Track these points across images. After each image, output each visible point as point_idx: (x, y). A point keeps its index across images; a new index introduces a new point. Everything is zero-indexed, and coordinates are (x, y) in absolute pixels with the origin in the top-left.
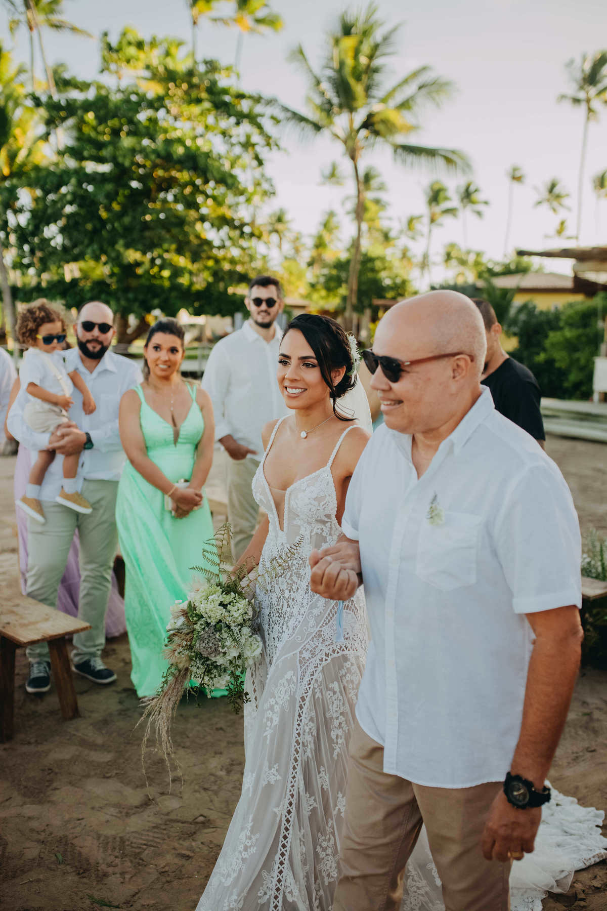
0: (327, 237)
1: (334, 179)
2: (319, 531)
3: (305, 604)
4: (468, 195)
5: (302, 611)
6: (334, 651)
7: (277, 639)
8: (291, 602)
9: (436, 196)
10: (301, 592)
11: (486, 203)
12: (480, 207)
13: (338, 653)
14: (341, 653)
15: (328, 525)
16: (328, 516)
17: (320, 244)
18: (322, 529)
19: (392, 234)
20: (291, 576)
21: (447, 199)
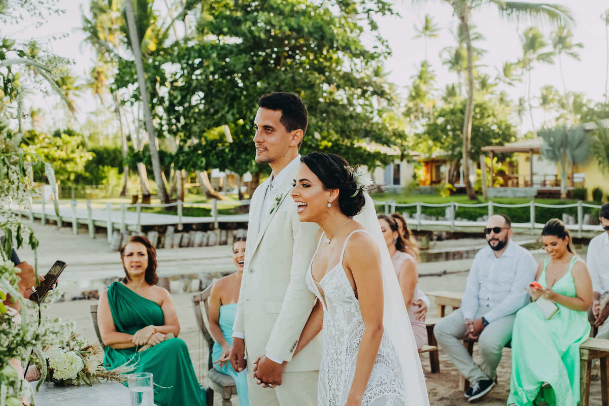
0: (423, 88)
1: (428, 33)
2: (349, 309)
3: (348, 361)
4: (561, 41)
5: (347, 367)
6: (375, 394)
7: (336, 390)
8: (339, 363)
9: (532, 43)
10: (344, 354)
11: (580, 45)
12: (575, 50)
13: (379, 395)
14: (381, 395)
15: (353, 304)
16: (350, 298)
17: (417, 95)
18: (350, 308)
19: (490, 81)
20: (335, 343)
21: (542, 45)
